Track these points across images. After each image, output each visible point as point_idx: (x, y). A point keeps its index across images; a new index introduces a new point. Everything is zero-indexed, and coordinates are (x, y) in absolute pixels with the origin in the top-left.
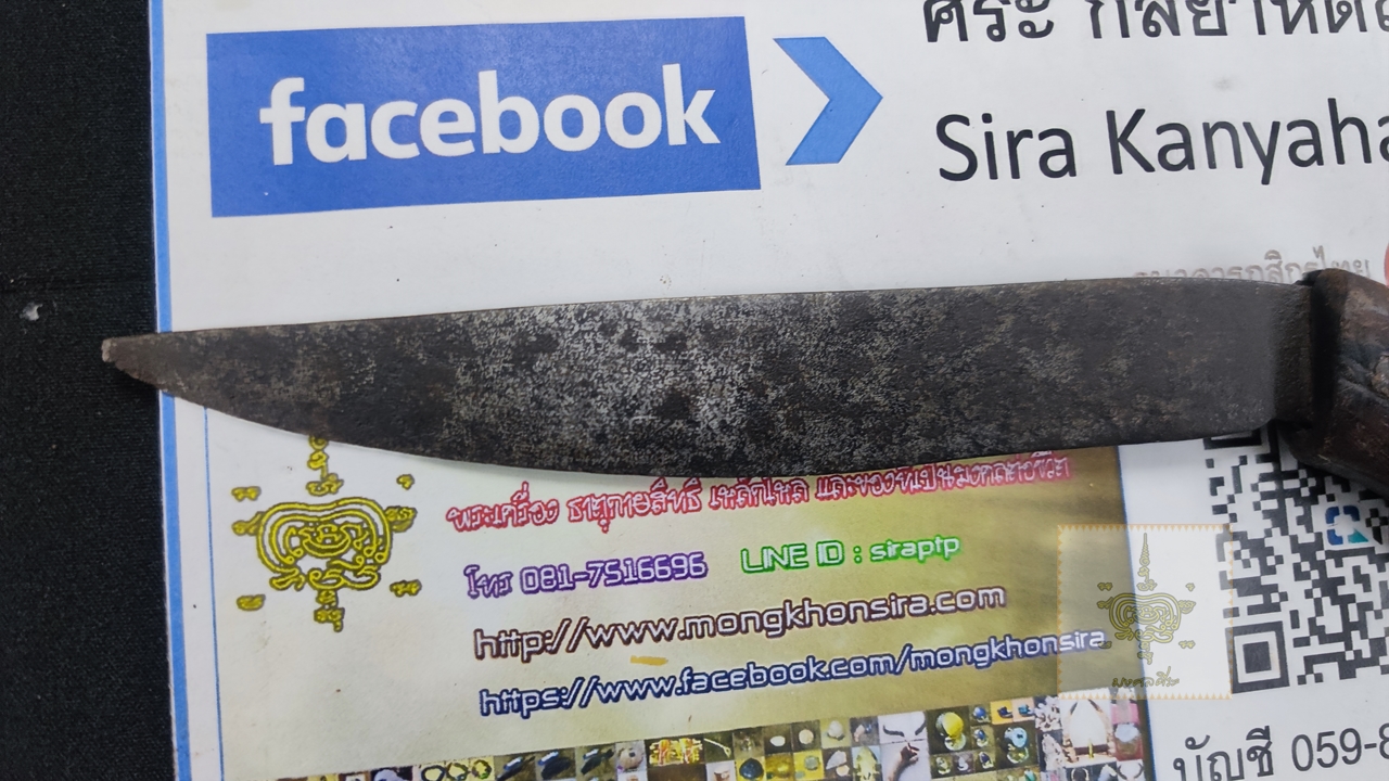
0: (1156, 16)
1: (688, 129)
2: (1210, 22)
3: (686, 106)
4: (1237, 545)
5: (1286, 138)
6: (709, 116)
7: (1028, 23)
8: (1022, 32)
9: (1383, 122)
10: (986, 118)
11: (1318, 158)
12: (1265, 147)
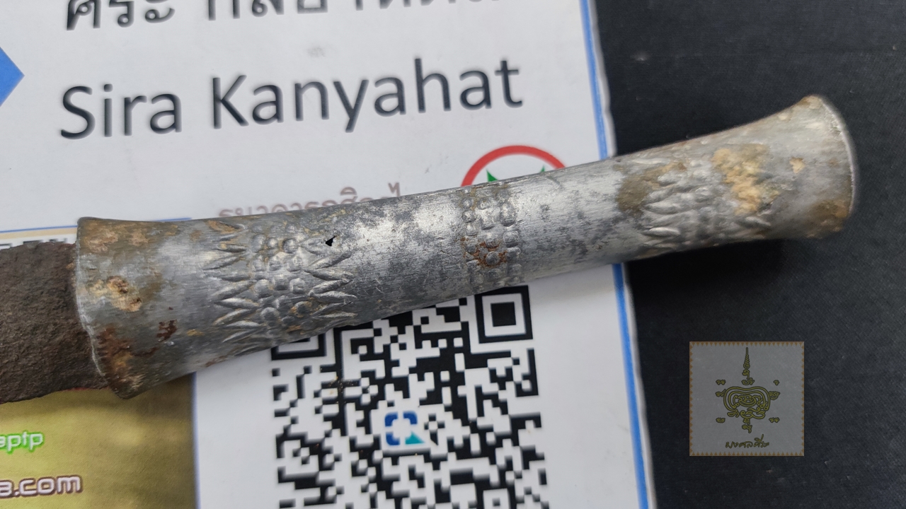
4: (296, 445)
5: (372, 93)
7: (153, 11)
8: (147, 18)
9: (464, 75)
10: (107, 87)
11: (401, 107)
12: (352, 101)
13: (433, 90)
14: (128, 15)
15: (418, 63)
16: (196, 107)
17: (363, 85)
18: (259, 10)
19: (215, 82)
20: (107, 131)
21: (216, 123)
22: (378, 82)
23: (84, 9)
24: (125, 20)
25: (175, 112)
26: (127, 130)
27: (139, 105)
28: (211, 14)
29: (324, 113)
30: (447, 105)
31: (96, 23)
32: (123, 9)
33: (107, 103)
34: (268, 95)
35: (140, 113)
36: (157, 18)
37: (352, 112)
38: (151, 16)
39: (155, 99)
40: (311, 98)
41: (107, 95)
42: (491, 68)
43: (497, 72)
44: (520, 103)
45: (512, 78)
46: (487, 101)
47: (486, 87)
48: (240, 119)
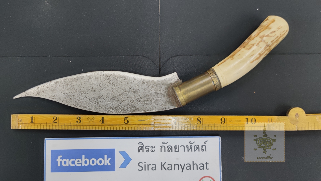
0: (169, 149)
1: (107, 163)
2: (177, 150)
3: (107, 160)
5: (186, 166)
6: (109, 162)
7: (152, 150)
8: (151, 151)
9: (200, 164)
10: (145, 163)
11: (190, 169)
12: (183, 168)
13: (195, 166)
14: (148, 150)
15: (193, 162)
16: (159, 167)
17: (185, 164)
18: (169, 151)
19: (162, 163)
20: (145, 170)
21: (162, 170)
22: (187, 164)
23: (141, 149)
24: (148, 151)
25: (155, 167)
26: (148, 170)
27: (150, 166)
28: (161, 151)
29: (178, 169)
30: (197, 169)
31: (143, 152)
32: (147, 149)
33: (145, 165)
34: (170, 166)
35: (150, 167)
36: (153, 151)
37: (183, 169)
38: (152, 151)
39: (152, 165)
40: (177, 166)
41: (145, 164)
42: (204, 163)
43: (205, 164)
44: (208, 169)
45: (207, 165)
46: (203, 169)
47: (203, 167)
48: (166, 170)
